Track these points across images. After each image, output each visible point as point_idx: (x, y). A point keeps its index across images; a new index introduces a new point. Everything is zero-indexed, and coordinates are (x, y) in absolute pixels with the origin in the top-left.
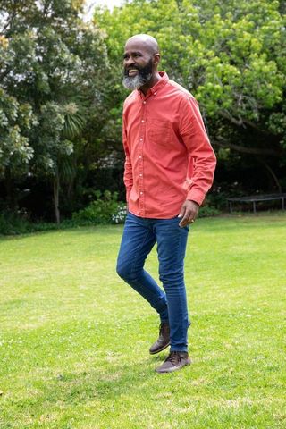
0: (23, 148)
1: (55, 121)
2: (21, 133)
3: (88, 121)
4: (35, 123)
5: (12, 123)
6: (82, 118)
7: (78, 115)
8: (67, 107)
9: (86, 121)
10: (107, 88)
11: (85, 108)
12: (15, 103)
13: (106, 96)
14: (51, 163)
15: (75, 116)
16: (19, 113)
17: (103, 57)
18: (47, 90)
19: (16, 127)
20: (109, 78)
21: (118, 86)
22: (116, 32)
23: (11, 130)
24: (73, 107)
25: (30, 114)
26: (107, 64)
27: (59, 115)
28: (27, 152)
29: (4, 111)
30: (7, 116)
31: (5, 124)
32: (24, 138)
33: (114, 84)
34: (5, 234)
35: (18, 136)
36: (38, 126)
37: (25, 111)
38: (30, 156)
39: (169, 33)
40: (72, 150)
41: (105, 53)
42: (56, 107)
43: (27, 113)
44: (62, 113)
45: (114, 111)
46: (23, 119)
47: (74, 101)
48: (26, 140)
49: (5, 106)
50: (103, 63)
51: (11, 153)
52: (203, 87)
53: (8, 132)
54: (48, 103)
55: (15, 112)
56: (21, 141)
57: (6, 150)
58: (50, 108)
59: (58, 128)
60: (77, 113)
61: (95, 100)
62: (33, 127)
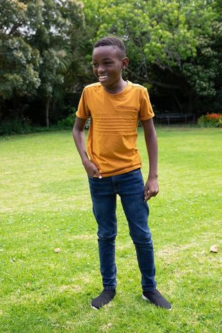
0: (35, 79)
1: (53, 61)
2: (34, 69)
3: (72, 62)
4: (41, 62)
5: (28, 62)
6: (69, 60)
8: (60, 53)
9: (70, 62)
10: (84, 41)
11: (70, 54)
12: (30, 49)
13: (83, 46)
14: (50, 89)
15: (64, 58)
16: (32, 55)
17: (82, 21)
18: (48, 41)
19: (31, 64)
20: (84, 35)
21: (91, 40)
22: (89, 4)
23: (27, 66)
24: (63, 53)
25: (38, 56)
26: (84, 25)
27: (56, 58)
28: (37, 81)
29: (24, 54)
30: (26, 57)
31: (25, 62)
32: (36, 72)
33: (88, 38)
35: (32, 70)
36: (43, 64)
37: (35, 54)
38: (38, 84)
39: (127, 8)
40: (63, 81)
41: (84, 18)
42: (54, 52)
43: (36, 56)
44: (57, 56)
45: (88, 56)
46: (35, 59)
47: (63, 49)
48: (37, 73)
49: (24, 50)
50: (82, 24)
51: (28, 82)
52: (148, 45)
53: (25, 67)
54: (49, 49)
55: (30, 54)
56: (34, 74)
57: (25, 79)
58: (50, 53)
59: (55, 67)
60: (66, 57)
61: (76, 49)
62: (40, 65)
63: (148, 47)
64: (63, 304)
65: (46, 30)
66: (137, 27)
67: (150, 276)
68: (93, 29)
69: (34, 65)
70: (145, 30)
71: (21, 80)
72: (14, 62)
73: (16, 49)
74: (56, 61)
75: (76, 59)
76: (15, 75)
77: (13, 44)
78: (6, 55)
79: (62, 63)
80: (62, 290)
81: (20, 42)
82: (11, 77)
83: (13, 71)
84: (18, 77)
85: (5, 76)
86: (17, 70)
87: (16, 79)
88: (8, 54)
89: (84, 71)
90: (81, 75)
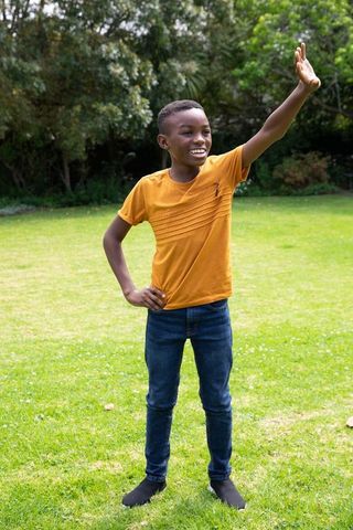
0: (143, 111)
1: (175, 82)
2: (143, 95)
3: (208, 81)
4: (155, 82)
5: (133, 83)
6: (203, 79)
7: (197, 75)
8: (187, 65)
9: (205, 83)
10: (230, 45)
11: (205, 68)
12: (137, 61)
13: (228, 54)
15: (195, 76)
16: (139, 72)
17: (228, 9)
18: (168, 46)
19: (137, 87)
20: (231, 34)
21: (242, 43)
23: (131, 90)
24: (193, 66)
25: (150, 73)
26: (231, 17)
27: (180, 75)
28: (145, 114)
29: (125, 69)
30: (129, 75)
31: (127, 83)
32: (145, 100)
33: (238, 40)
34: (113, 202)
35: (138, 97)
36: (158, 86)
37: (145, 69)
38: (148, 120)
41: (231, 5)
42: (177, 65)
43: (147, 72)
44: (182, 72)
45: (237, 71)
46: (144, 78)
47: (194, 59)
48: (147, 102)
49: (126, 63)
50: (228, 16)
51: (130, 116)
52: (343, 50)
53: (128, 92)
54: (169, 61)
55: (136, 70)
56: (142, 103)
57: (126, 112)
58: (170, 67)
59: (178, 90)
60: (197, 72)
61: (216, 58)
62: (152, 87)
63: (342, 54)
64: (88, 488)
65: (165, 27)
66: (324, 20)
67: (222, 459)
68: (246, 24)
69: (142, 87)
70: (338, 23)
71: (120, 113)
72: (109, 83)
73: (114, 61)
74: (180, 81)
75: (215, 76)
76: (111, 104)
77: (108, 53)
78: (97, 72)
79: (191, 84)
80: (94, 468)
81: (121, 50)
82: (103, 108)
83: (107, 98)
84: (115, 108)
85: (94, 106)
86: (114, 97)
87: (111, 112)
88: (100, 69)
89: (231, 95)
90: (225, 103)
